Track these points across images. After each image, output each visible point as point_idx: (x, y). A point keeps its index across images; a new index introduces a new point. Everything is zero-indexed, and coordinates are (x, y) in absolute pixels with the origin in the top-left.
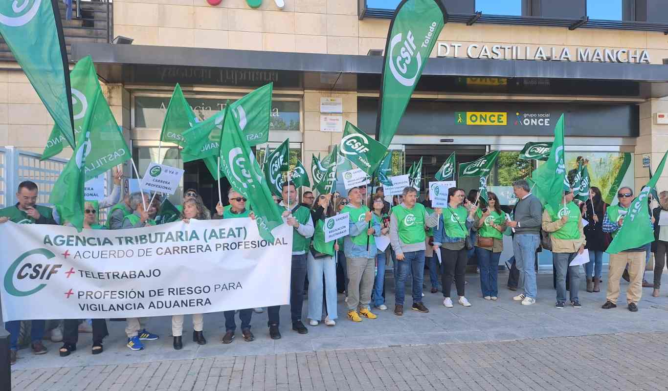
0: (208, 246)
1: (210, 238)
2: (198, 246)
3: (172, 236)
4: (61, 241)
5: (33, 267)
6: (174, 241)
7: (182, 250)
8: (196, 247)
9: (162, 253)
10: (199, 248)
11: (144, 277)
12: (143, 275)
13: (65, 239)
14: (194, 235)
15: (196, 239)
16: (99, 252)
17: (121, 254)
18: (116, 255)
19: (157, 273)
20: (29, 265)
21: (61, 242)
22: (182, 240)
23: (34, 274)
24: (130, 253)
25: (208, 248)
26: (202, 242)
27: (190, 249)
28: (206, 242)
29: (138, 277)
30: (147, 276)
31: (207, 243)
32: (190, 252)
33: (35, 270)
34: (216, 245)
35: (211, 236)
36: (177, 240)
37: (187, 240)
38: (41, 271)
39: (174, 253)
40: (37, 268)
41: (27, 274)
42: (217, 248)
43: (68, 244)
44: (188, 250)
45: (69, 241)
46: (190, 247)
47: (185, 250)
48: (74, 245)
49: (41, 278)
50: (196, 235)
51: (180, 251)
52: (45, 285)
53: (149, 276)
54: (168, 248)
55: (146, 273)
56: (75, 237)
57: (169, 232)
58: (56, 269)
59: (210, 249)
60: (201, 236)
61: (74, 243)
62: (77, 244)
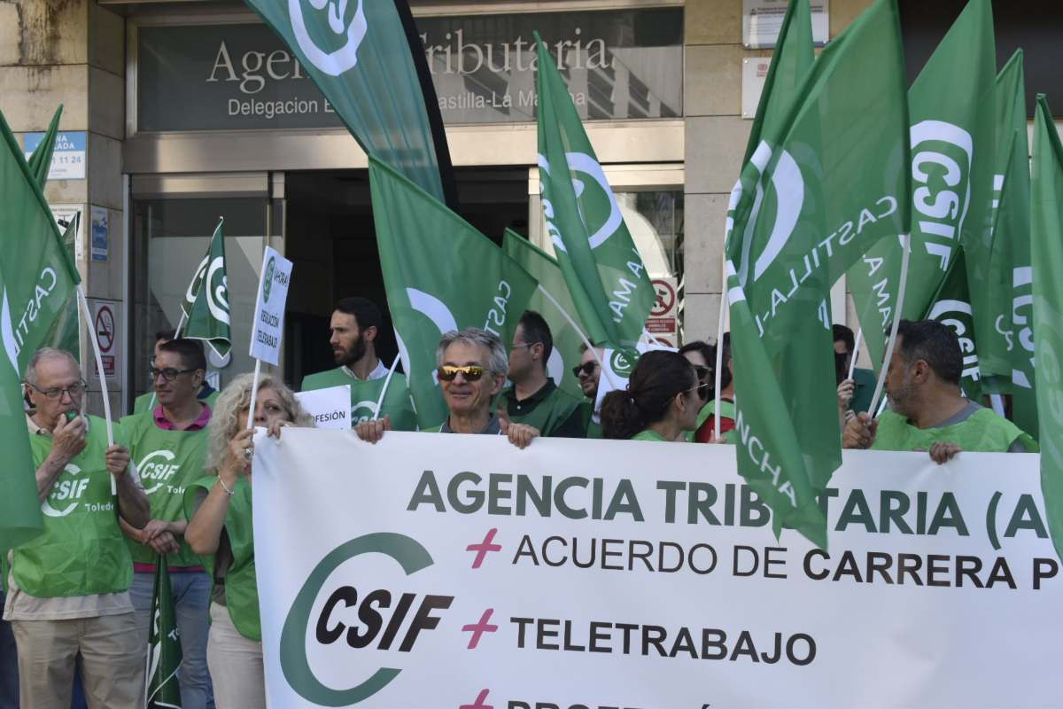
0: (1001, 562)
1: (1010, 532)
2: (960, 560)
3: (864, 507)
4: (470, 494)
5: (360, 600)
6: (871, 528)
7: (902, 569)
8: (951, 564)
9: (826, 573)
10: (967, 569)
11: (755, 659)
12: (752, 651)
13: (484, 486)
14: (949, 514)
15: (953, 530)
16: (594, 541)
17: (671, 558)
18: (654, 560)
19: (801, 649)
20: (347, 594)
21: (471, 501)
22: (905, 529)
23: (363, 630)
24: (702, 559)
25: (1002, 574)
26: (976, 544)
27: (931, 570)
28: (996, 545)
29: (734, 658)
30: (764, 656)
31: (1000, 553)
32: (931, 582)
33: (367, 615)
34: (1037, 562)
35: (1015, 525)
36: (885, 529)
37: (921, 530)
38: (387, 615)
39: (870, 579)
40: (375, 605)
41: (341, 627)
42: (1038, 576)
43: (494, 509)
44: (923, 573)
45: (496, 494)
46: (931, 558)
47: (913, 571)
48: (514, 510)
49: (385, 644)
50: (955, 511)
51: (893, 571)
52: (396, 672)
53: (771, 655)
54: (848, 556)
55: (764, 645)
56: (515, 479)
57: (854, 491)
58: (433, 613)
59: (1008, 578)
60: (974, 516)
61: (511, 503)
62: (521, 510)
